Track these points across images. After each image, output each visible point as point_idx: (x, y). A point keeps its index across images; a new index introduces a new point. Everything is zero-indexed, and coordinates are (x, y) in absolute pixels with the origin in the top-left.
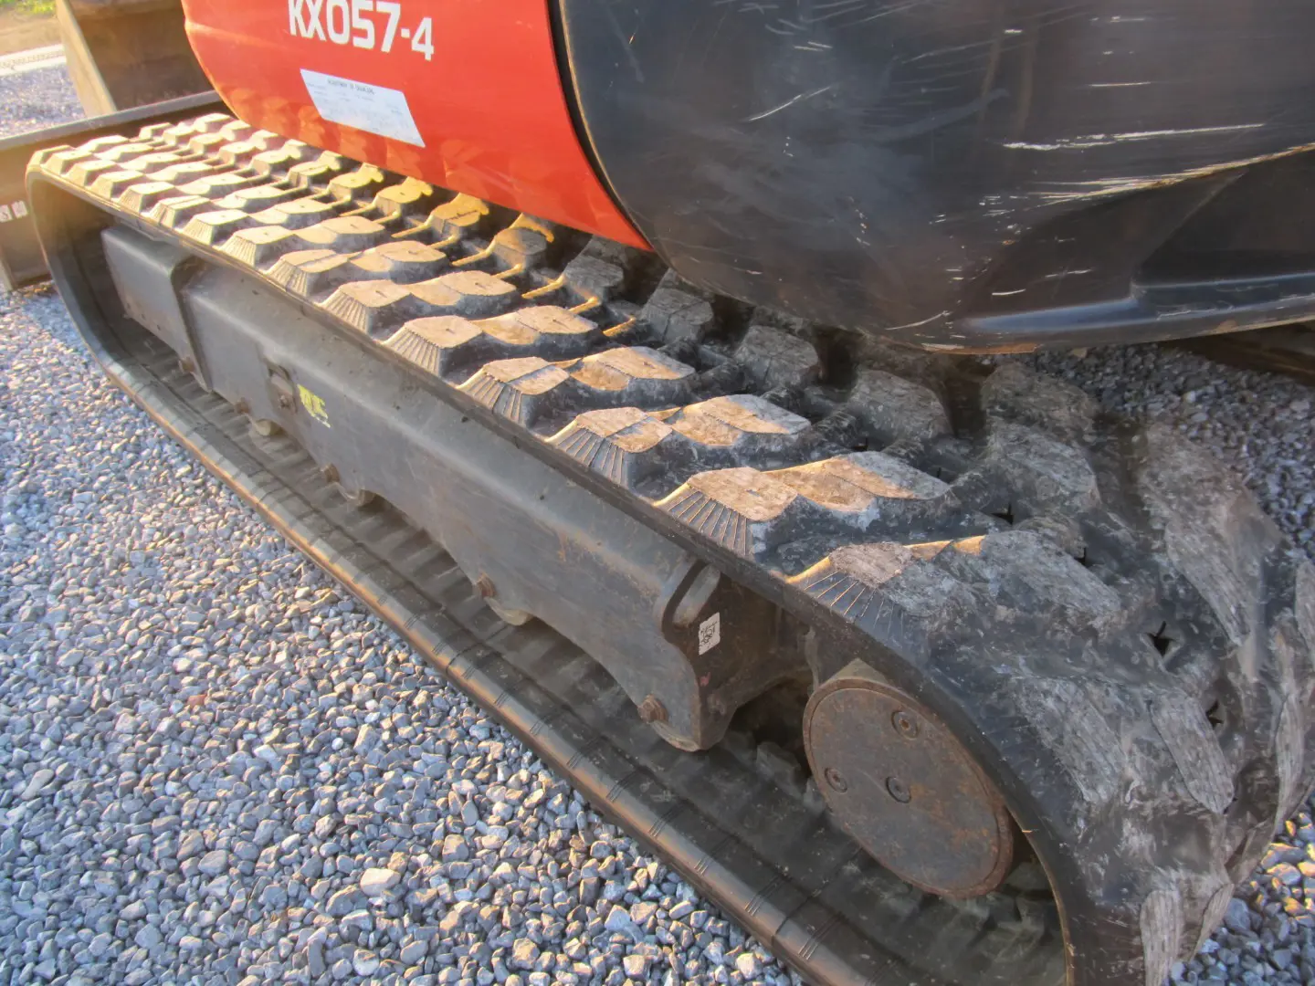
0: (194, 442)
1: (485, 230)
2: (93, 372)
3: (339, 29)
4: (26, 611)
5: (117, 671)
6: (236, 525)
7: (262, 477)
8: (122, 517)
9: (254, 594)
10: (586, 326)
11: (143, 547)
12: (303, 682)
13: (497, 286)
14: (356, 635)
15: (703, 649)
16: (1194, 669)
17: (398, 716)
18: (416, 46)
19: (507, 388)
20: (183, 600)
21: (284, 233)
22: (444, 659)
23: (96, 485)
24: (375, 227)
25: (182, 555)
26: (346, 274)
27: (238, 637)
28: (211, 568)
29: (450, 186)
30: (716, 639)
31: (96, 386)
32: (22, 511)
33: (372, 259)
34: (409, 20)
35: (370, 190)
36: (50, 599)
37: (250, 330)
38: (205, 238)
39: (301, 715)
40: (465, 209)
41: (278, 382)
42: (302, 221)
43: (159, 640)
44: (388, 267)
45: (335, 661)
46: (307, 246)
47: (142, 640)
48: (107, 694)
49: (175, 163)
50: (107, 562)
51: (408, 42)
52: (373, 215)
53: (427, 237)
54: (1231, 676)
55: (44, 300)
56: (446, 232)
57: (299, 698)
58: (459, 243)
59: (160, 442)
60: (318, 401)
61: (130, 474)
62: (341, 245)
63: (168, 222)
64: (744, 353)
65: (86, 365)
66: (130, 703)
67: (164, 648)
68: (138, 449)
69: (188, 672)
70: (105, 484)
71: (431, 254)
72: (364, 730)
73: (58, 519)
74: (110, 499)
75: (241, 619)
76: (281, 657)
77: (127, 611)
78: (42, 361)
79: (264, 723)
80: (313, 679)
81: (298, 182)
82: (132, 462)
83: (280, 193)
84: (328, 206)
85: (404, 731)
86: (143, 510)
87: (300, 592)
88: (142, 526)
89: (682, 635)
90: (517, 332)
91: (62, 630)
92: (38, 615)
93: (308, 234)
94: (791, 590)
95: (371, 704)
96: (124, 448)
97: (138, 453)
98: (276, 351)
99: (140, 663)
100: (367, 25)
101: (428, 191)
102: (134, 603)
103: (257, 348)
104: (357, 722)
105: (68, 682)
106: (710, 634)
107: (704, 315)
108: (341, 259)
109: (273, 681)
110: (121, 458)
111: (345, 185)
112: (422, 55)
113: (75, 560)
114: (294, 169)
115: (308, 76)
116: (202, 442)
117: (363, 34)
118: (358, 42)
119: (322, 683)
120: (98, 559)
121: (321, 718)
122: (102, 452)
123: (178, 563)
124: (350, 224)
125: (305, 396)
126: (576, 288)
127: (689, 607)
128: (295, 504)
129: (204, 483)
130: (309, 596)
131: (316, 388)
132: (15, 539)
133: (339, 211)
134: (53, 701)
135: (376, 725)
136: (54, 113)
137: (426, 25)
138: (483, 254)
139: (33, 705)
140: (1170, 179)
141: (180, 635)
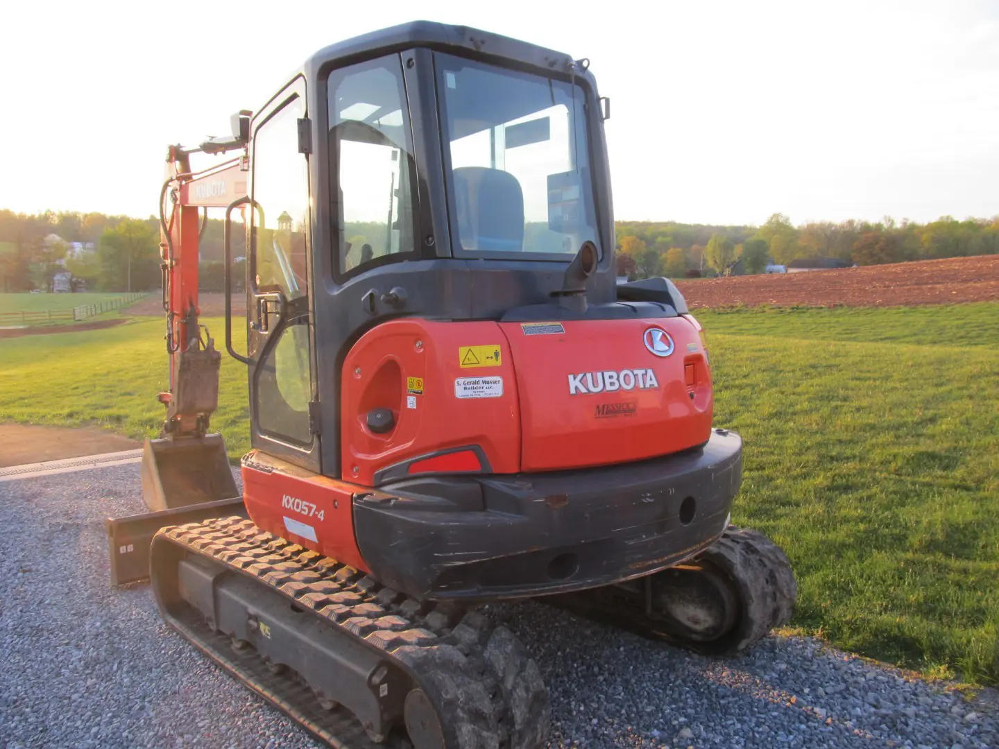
0: (207, 650)
1: (334, 569)
2: (159, 623)
3: (298, 507)
4: (137, 707)
5: (176, 725)
6: (222, 681)
7: (237, 662)
8: (174, 678)
9: (230, 703)
10: (359, 597)
11: (184, 688)
12: (248, 729)
13: (335, 585)
14: (268, 717)
15: (381, 695)
16: (488, 681)
17: (281, 740)
18: (319, 517)
19: (332, 611)
20: (201, 705)
21: (268, 566)
22: (301, 720)
23: (163, 666)
24: (298, 565)
25: (200, 691)
26: (288, 579)
27: (223, 717)
28: (212, 695)
29: (325, 554)
30: (386, 693)
31: (161, 628)
32: (131, 674)
33: (297, 575)
34: (318, 510)
35: (297, 553)
36: (146, 704)
37: (243, 602)
38: (240, 566)
39: (245, 739)
40: (328, 562)
41: (252, 622)
42: (273, 562)
43: (191, 717)
44: (302, 578)
45: (260, 725)
46: (276, 570)
47: (185, 717)
48: (172, 732)
49: (223, 537)
50: (169, 693)
51: (317, 515)
52: (298, 561)
53: (316, 570)
54: (501, 685)
55: (129, 591)
56: (322, 569)
57: (246, 734)
58: (326, 572)
59: (190, 651)
60: (267, 628)
61: (177, 663)
62: (288, 570)
63: (225, 559)
64: (402, 607)
65: (155, 619)
66: (182, 735)
67: (193, 720)
68: (180, 654)
69: (203, 727)
70: (166, 666)
71: (316, 575)
72: (268, 744)
73: (146, 678)
74: (168, 671)
75: (224, 712)
76: (240, 723)
77: (177, 708)
78: (133, 617)
79: (232, 741)
80: (251, 730)
81: (271, 548)
82: (178, 658)
83: (264, 552)
84: (283, 558)
85: (283, 744)
86: (183, 676)
87: (248, 704)
88: (182, 682)
89: (375, 689)
90: (338, 598)
91: (152, 714)
92: (142, 708)
93: (276, 566)
94: (390, 656)
95: (272, 737)
96: (175, 652)
97: (180, 655)
98: (252, 610)
99: (184, 723)
100: (306, 509)
101: (318, 554)
102: (181, 705)
103: (245, 609)
104: (266, 742)
105: (157, 728)
106: (384, 690)
107: (394, 596)
108: (287, 575)
109: (236, 730)
110: (173, 657)
111: (289, 550)
112: (320, 519)
113: (155, 691)
114: (270, 543)
115: (286, 519)
116: (211, 649)
117: (305, 510)
118: (303, 512)
119: (255, 731)
120: (164, 692)
121: (253, 740)
122: (164, 654)
123: (198, 694)
124: (289, 564)
125: (262, 626)
126: (360, 587)
127: (376, 680)
128: (249, 672)
129: (209, 668)
130: (251, 705)
131: (267, 623)
132: (129, 684)
133: (286, 560)
134: (151, 734)
135: (274, 743)
136: (122, 494)
137: (322, 512)
138: (332, 576)
139: (143, 735)
140: (469, 562)
141: (200, 716)
